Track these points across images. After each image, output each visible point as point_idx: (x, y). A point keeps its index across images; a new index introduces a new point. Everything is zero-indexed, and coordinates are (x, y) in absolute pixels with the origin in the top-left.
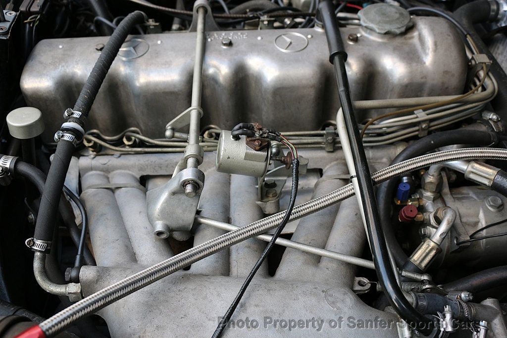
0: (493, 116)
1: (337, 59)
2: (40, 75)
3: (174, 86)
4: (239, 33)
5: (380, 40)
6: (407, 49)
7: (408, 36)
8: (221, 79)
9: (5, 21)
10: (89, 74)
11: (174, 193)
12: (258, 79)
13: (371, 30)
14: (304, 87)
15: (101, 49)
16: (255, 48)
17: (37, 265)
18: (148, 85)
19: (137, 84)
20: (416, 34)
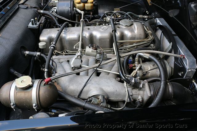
0: (152, 45)
1: (113, 31)
2: (44, 36)
3: (76, 38)
4: (91, 27)
5: (125, 27)
6: (131, 29)
7: (131, 26)
8: (87, 37)
9: (37, 24)
10: (56, 36)
11: (76, 59)
12: (96, 37)
13: (123, 25)
14: (106, 38)
15: (58, 31)
16: (95, 30)
17: (45, 74)
18: (69, 38)
19: (67, 38)
20: (133, 26)
